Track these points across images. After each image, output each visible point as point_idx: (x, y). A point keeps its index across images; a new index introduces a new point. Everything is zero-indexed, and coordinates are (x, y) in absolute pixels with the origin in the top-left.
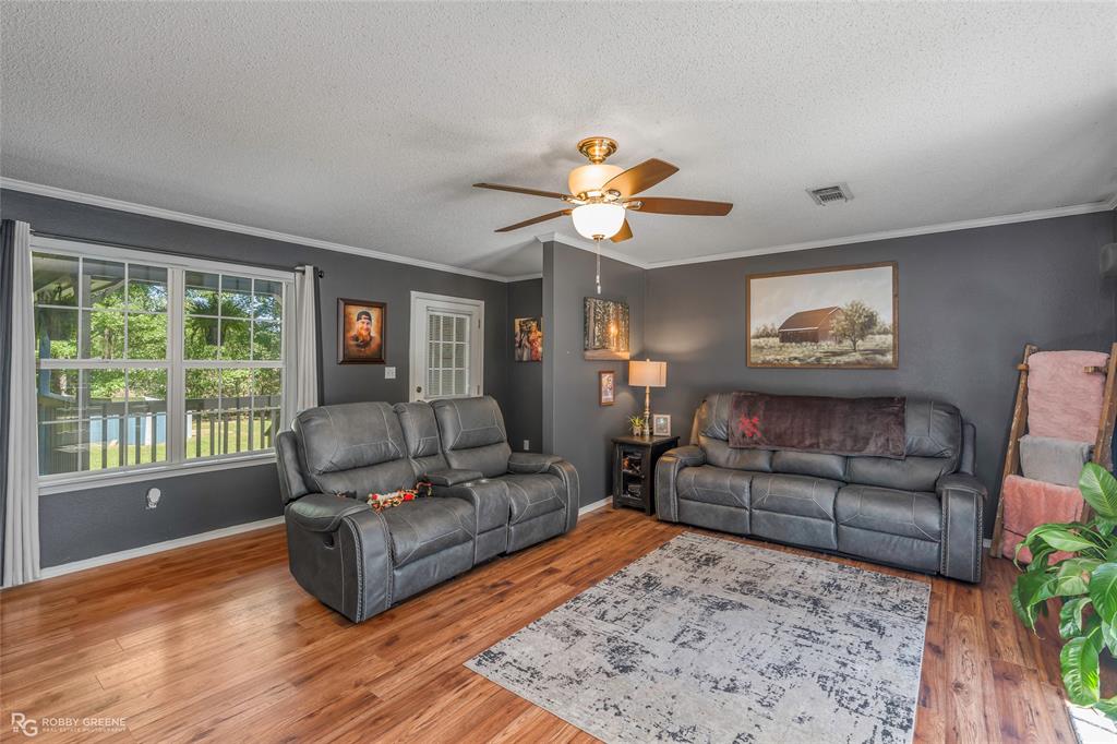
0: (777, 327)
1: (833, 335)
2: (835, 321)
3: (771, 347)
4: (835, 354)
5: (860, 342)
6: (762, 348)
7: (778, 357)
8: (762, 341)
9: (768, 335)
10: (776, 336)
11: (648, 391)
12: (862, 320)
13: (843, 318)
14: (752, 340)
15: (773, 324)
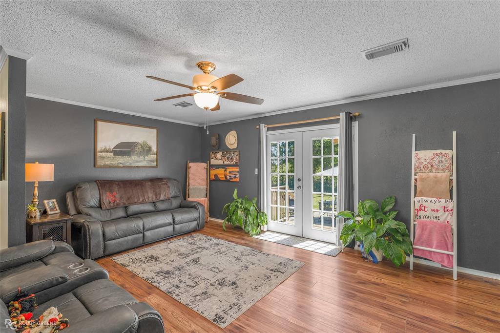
0: (112, 148)
1: (137, 154)
2: (137, 148)
3: (108, 157)
4: (137, 162)
5: (146, 157)
6: (104, 158)
7: (112, 163)
8: (104, 154)
9: (107, 151)
10: (111, 152)
11: (37, 185)
12: (147, 148)
13: (140, 147)
14: (98, 154)
15: (109, 146)
